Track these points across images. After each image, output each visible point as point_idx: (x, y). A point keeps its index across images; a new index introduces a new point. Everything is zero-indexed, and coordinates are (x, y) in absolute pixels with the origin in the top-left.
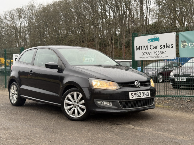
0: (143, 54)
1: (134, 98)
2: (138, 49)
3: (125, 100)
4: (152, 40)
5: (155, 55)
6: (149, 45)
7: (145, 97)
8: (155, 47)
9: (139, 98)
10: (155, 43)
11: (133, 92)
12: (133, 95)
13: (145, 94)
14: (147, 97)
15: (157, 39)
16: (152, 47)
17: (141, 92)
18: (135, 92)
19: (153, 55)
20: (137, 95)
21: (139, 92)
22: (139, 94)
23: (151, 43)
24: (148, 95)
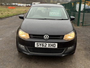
1: (39, 47)
3: (31, 47)
7: (50, 47)
9: (44, 47)
11: (39, 43)
12: (39, 44)
13: (51, 45)
14: (53, 47)
17: (47, 43)
18: (40, 43)
20: (42, 45)
21: (44, 43)
22: (45, 45)
24: (54, 46)
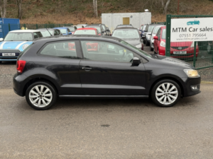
0: (180, 36)
2: (175, 30)
4: (191, 23)
5: (194, 37)
6: (188, 27)
8: (195, 30)
10: (195, 26)
15: (197, 23)
16: (191, 30)
19: (191, 37)
23: (191, 26)
